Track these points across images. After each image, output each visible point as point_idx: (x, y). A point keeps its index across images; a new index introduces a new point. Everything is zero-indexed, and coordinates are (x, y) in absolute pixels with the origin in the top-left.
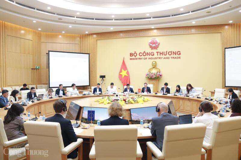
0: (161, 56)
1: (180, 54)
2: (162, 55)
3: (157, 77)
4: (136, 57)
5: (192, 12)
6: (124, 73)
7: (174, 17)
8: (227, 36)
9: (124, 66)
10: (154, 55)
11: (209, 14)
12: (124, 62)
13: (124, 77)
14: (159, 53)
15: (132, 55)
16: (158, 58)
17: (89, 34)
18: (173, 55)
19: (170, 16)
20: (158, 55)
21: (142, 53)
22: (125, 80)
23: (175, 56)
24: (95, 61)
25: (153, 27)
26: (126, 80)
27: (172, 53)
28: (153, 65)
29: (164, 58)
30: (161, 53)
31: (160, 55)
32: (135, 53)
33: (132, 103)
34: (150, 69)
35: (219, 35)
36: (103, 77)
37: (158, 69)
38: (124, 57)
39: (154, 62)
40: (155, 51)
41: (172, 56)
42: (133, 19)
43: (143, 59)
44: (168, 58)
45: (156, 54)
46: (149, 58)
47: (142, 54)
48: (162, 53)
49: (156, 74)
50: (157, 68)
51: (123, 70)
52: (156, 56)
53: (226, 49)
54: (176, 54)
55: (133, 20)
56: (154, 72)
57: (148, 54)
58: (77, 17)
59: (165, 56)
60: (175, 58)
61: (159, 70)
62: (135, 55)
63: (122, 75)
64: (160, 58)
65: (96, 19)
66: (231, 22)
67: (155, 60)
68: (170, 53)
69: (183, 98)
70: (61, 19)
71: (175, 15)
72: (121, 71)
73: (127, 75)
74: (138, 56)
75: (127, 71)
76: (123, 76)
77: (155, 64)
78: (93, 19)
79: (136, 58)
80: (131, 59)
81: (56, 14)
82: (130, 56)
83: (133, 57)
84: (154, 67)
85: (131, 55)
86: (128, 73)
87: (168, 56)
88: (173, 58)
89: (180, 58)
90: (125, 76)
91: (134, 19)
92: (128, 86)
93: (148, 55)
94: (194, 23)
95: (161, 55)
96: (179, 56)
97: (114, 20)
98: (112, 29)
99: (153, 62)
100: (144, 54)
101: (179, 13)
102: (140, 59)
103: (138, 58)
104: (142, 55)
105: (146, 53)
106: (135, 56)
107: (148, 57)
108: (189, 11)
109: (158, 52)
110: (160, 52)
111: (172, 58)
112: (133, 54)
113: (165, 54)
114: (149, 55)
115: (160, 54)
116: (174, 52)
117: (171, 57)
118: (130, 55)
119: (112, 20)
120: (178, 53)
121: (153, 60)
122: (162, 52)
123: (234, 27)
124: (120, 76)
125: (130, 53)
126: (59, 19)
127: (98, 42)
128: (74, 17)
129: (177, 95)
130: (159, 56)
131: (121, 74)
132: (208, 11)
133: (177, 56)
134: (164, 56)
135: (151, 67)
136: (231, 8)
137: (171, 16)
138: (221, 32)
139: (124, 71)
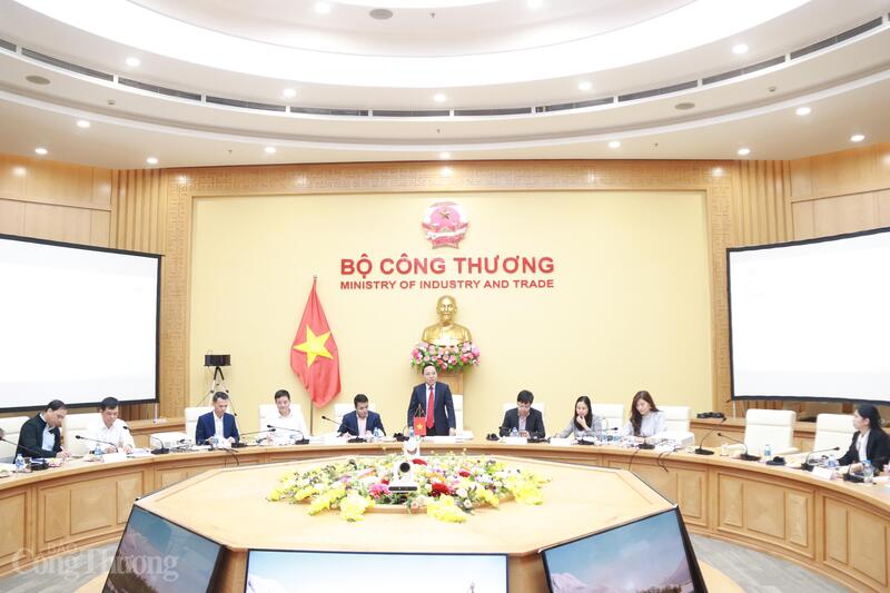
0: (475, 275)
1: (551, 268)
2: (480, 271)
3: (462, 364)
4: (369, 278)
5: (622, 99)
6: (314, 346)
7: (545, 114)
8: (727, 207)
9: (314, 315)
10: (442, 269)
11: (687, 113)
12: (314, 297)
13: (315, 362)
14: (465, 265)
15: (351, 266)
16: (461, 282)
17: (160, 170)
18: (524, 271)
19: (528, 111)
20: (460, 271)
21: (392, 262)
22: (320, 375)
23: (529, 276)
24: (183, 291)
25: (445, 156)
26: (323, 374)
27: (520, 262)
28: (442, 314)
29: (487, 284)
30: (475, 261)
31: (470, 271)
32: (364, 258)
33: (488, 505)
34: (432, 329)
35: (698, 198)
36: (218, 361)
37: (466, 329)
38: (315, 278)
39: (447, 302)
40: (447, 254)
41: (519, 275)
42: (370, 113)
43: (397, 285)
44: (503, 284)
45: (451, 266)
46: (425, 284)
47: (394, 266)
48: (479, 265)
49: (456, 350)
50: (461, 327)
51: (310, 334)
52: (451, 273)
53: (732, 254)
54: (533, 270)
55: (370, 118)
56: (448, 344)
57: (417, 265)
58: (122, 81)
59: (491, 278)
60: (533, 284)
61: (469, 333)
62: (364, 267)
63: (304, 354)
64: (469, 284)
65: (210, 99)
66: (744, 152)
67: (449, 291)
68: (511, 266)
69: (632, 457)
70: (46, 81)
71: (548, 109)
72: (301, 338)
73: (328, 355)
74: (376, 275)
75: (326, 336)
76: (311, 359)
77: (450, 309)
78: (198, 98)
79: (366, 280)
80: (344, 286)
81: (19, 50)
82: (343, 273)
83: (356, 277)
84: (447, 319)
85: (347, 267)
86: (331, 345)
87: (501, 275)
88: (524, 283)
89: (549, 283)
90: (320, 359)
91: (376, 113)
92: (361, 405)
93: (419, 268)
94: (614, 146)
95: (475, 269)
96: (546, 277)
97: (288, 109)
98: (270, 152)
99: (441, 299)
100: (404, 267)
101: (570, 102)
102: (384, 284)
103: (377, 283)
104: (392, 271)
105: (410, 263)
106: (364, 274)
107: (420, 277)
108: (609, 97)
109: (460, 260)
110: (470, 259)
111: (519, 284)
112: (355, 266)
113: (491, 267)
114: (425, 271)
115: (471, 265)
116: (525, 261)
117: (516, 282)
118: (343, 267)
119: (282, 109)
120: (545, 264)
121: (440, 292)
122: (479, 259)
123: (757, 172)
124: (298, 357)
125: (344, 261)
126: (32, 79)
127: (201, 204)
128: (110, 78)
129: (592, 443)
130: (465, 276)
131: (300, 347)
132: (682, 102)
133: (539, 276)
134: (485, 277)
135: (434, 319)
136: (772, 94)
137: (533, 110)
138: (705, 191)
139: (317, 335)
